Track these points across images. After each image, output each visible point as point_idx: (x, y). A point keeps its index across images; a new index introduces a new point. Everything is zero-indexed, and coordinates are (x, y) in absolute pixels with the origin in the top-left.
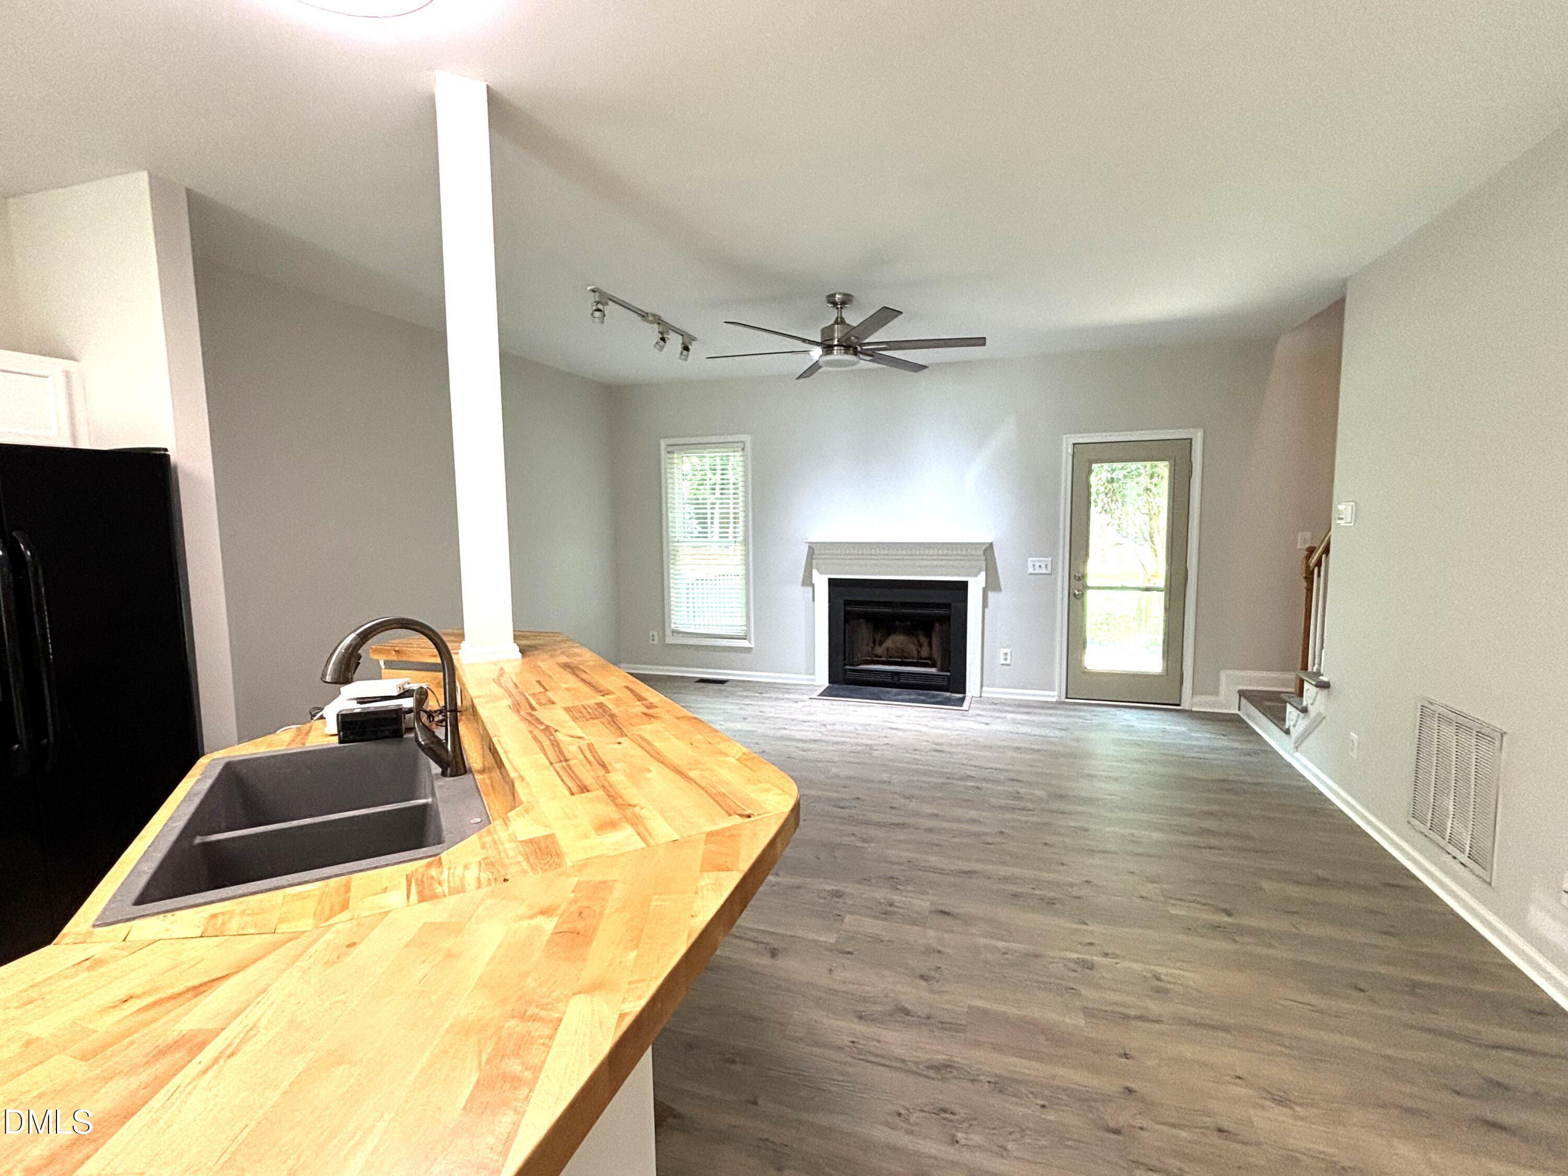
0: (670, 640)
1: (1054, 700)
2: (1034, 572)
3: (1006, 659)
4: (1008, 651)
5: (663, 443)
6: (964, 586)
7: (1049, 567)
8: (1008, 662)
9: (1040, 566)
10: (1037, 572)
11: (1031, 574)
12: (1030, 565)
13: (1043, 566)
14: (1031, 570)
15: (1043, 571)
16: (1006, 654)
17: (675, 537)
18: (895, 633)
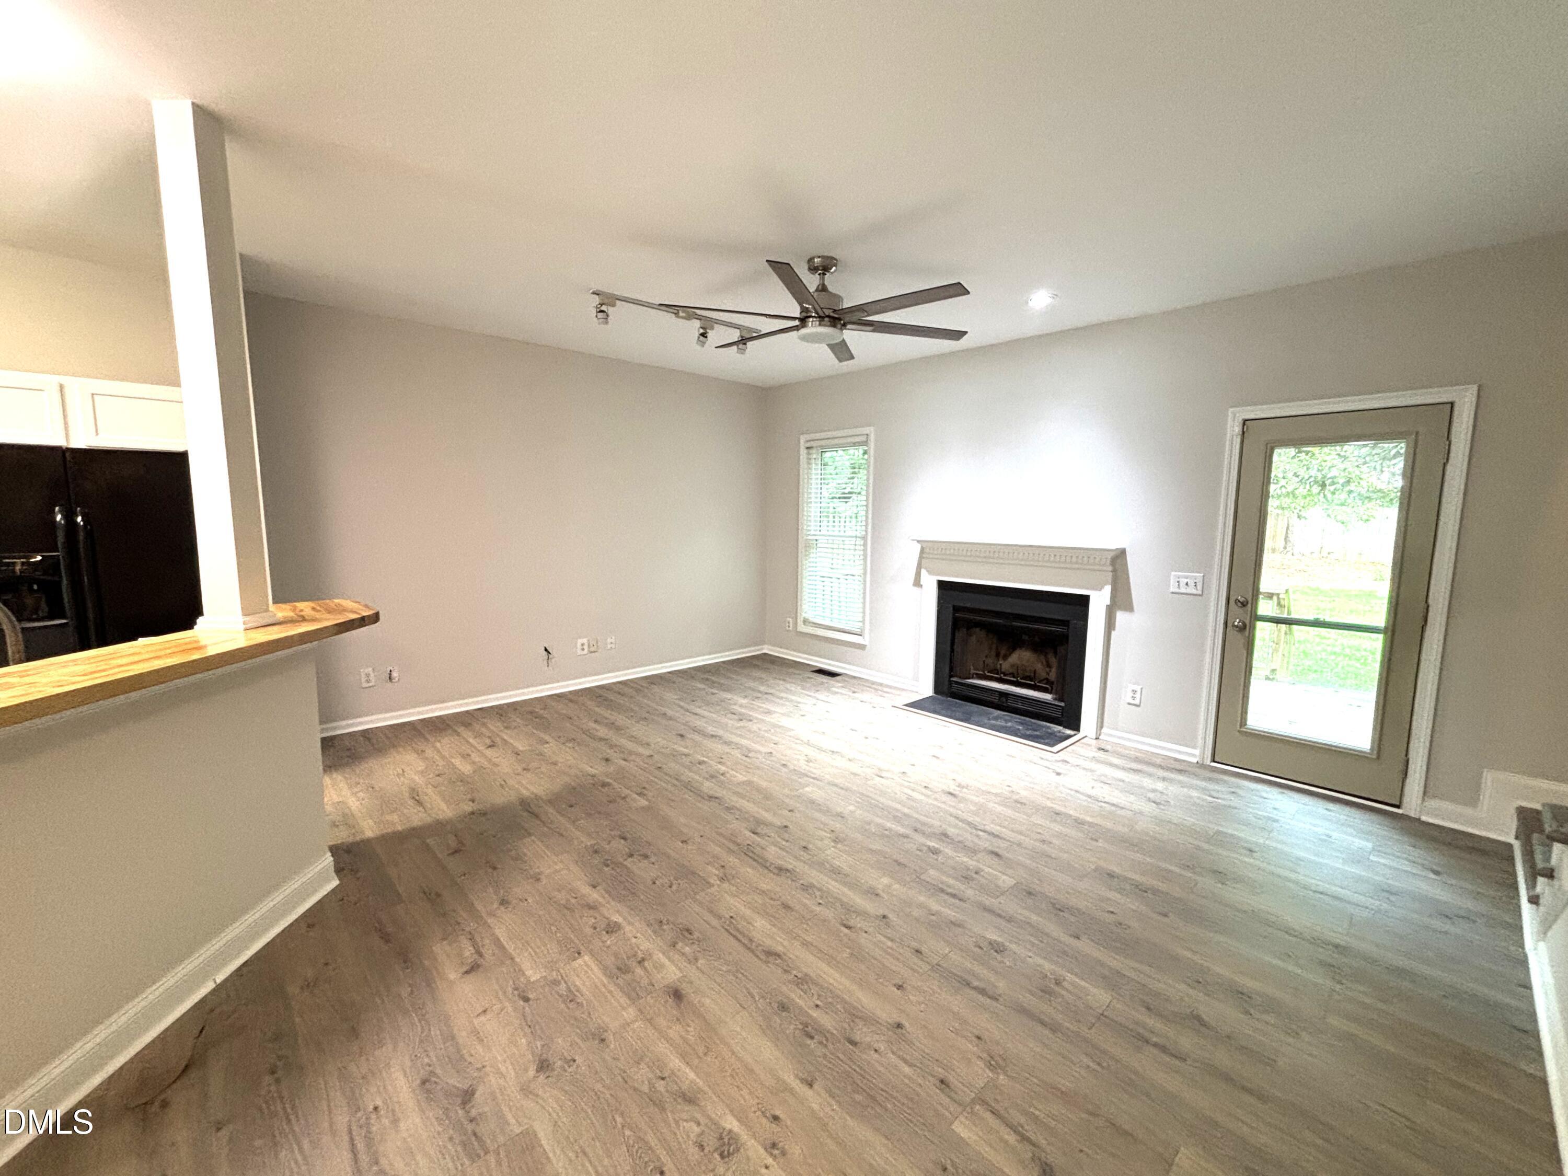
0: (802, 628)
1: (1194, 760)
2: (1177, 590)
3: (1134, 698)
4: (1138, 688)
5: (803, 439)
6: (1083, 601)
7: (1199, 586)
8: (1137, 702)
9: (1187, 584)
10: (1183, 590)
11: (1173, 593)
12: (1173, 582)
13: (1191, 583)
14: (1173, 588)
15: (1192, 590)
16: (1134, 692)
17: (810, 530)
18: (1021, 647)
